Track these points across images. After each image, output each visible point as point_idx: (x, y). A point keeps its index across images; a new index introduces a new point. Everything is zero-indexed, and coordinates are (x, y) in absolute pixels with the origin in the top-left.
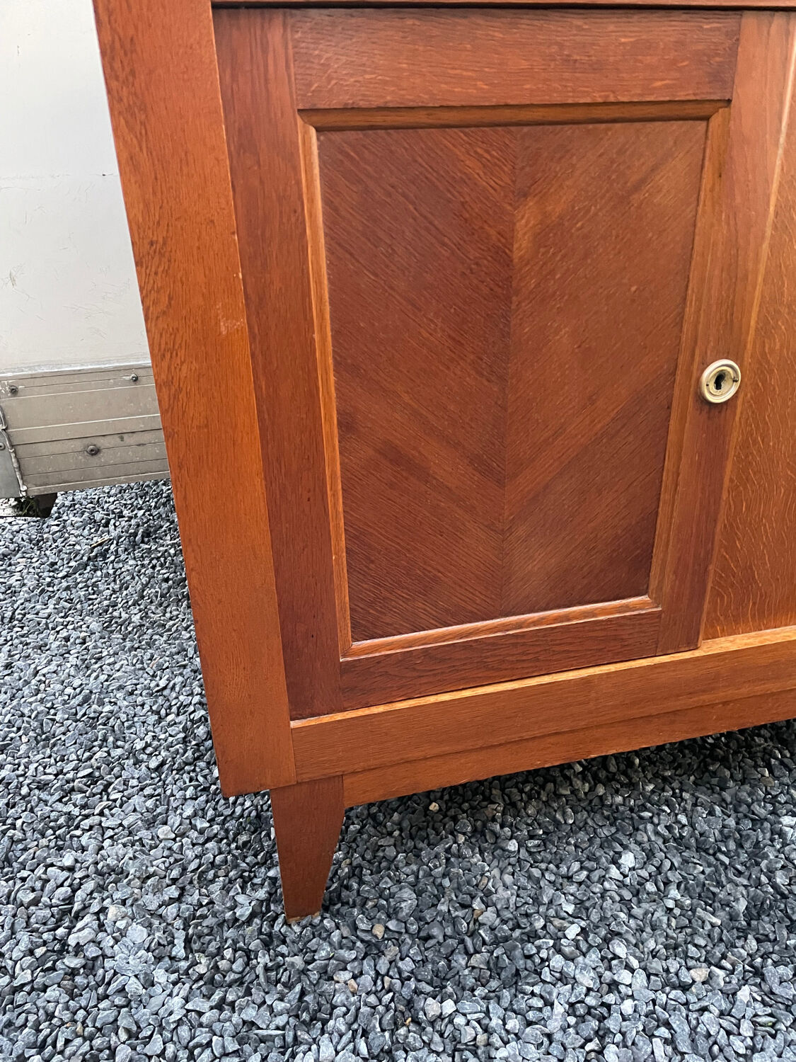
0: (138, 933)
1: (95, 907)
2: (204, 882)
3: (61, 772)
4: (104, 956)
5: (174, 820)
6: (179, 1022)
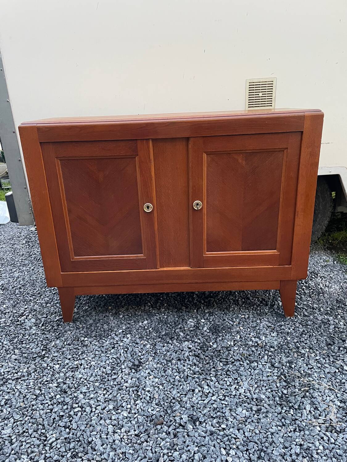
0: (33, 320)
1: (27, 315)
3: (33, 292)
5: (52, 303)
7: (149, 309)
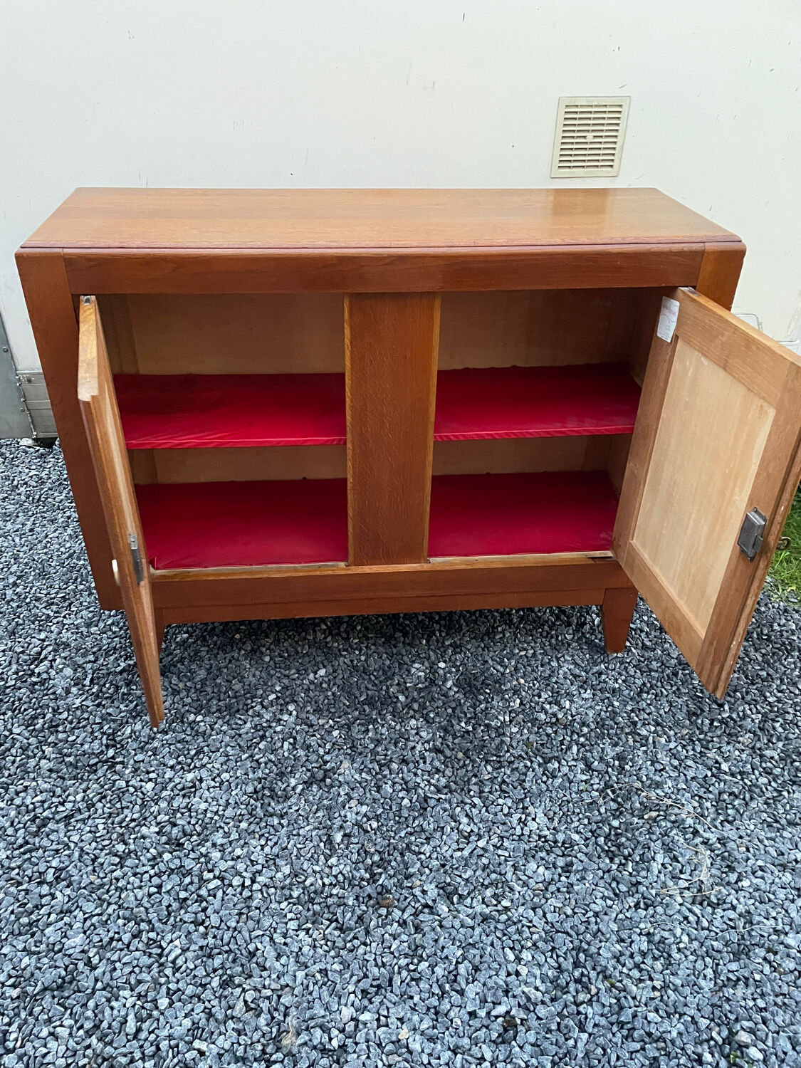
0: (68, 672)
1: (50, 658)
2: (107, 654)
3: (49, 594)
4: (50, 679)
5: (101, 625)
6: (77, 708)
7: (325, 638)
